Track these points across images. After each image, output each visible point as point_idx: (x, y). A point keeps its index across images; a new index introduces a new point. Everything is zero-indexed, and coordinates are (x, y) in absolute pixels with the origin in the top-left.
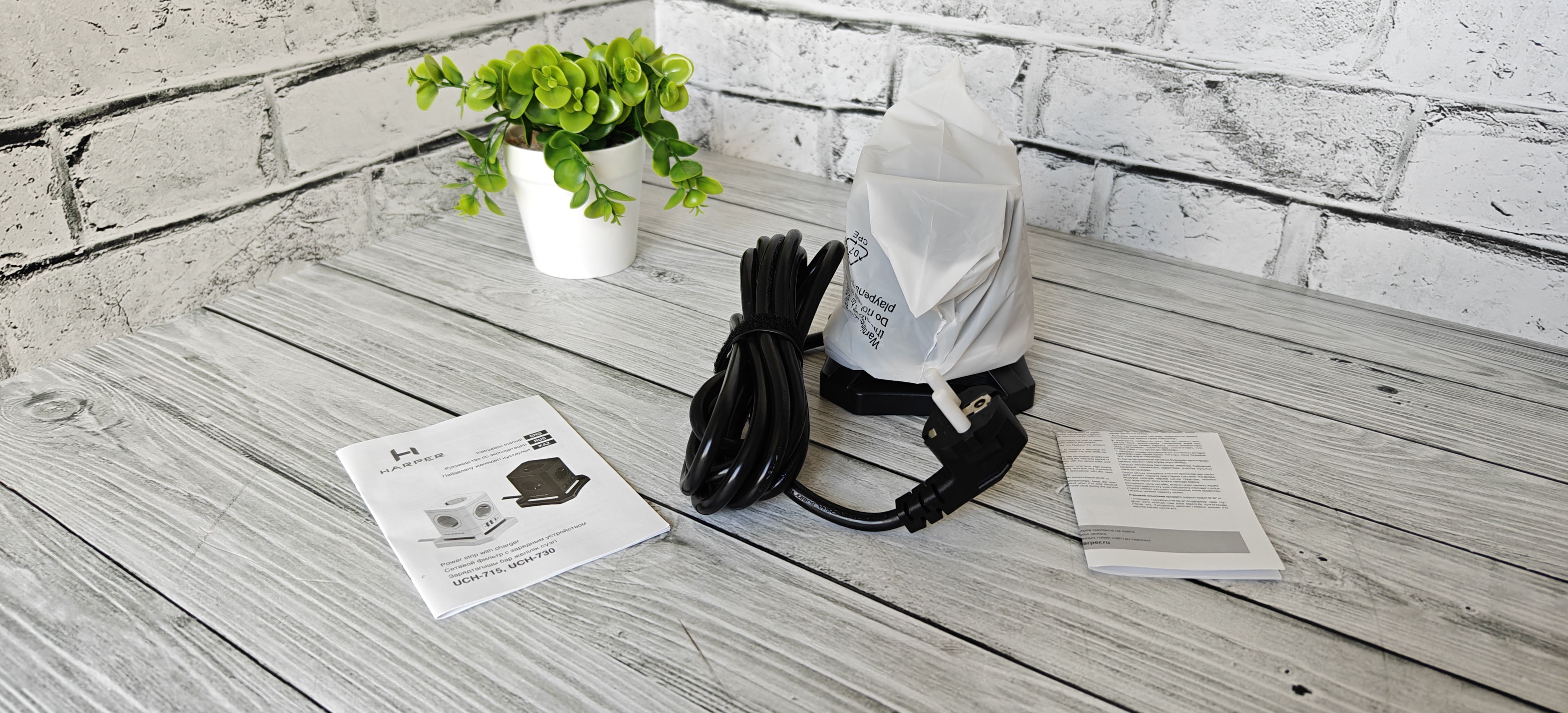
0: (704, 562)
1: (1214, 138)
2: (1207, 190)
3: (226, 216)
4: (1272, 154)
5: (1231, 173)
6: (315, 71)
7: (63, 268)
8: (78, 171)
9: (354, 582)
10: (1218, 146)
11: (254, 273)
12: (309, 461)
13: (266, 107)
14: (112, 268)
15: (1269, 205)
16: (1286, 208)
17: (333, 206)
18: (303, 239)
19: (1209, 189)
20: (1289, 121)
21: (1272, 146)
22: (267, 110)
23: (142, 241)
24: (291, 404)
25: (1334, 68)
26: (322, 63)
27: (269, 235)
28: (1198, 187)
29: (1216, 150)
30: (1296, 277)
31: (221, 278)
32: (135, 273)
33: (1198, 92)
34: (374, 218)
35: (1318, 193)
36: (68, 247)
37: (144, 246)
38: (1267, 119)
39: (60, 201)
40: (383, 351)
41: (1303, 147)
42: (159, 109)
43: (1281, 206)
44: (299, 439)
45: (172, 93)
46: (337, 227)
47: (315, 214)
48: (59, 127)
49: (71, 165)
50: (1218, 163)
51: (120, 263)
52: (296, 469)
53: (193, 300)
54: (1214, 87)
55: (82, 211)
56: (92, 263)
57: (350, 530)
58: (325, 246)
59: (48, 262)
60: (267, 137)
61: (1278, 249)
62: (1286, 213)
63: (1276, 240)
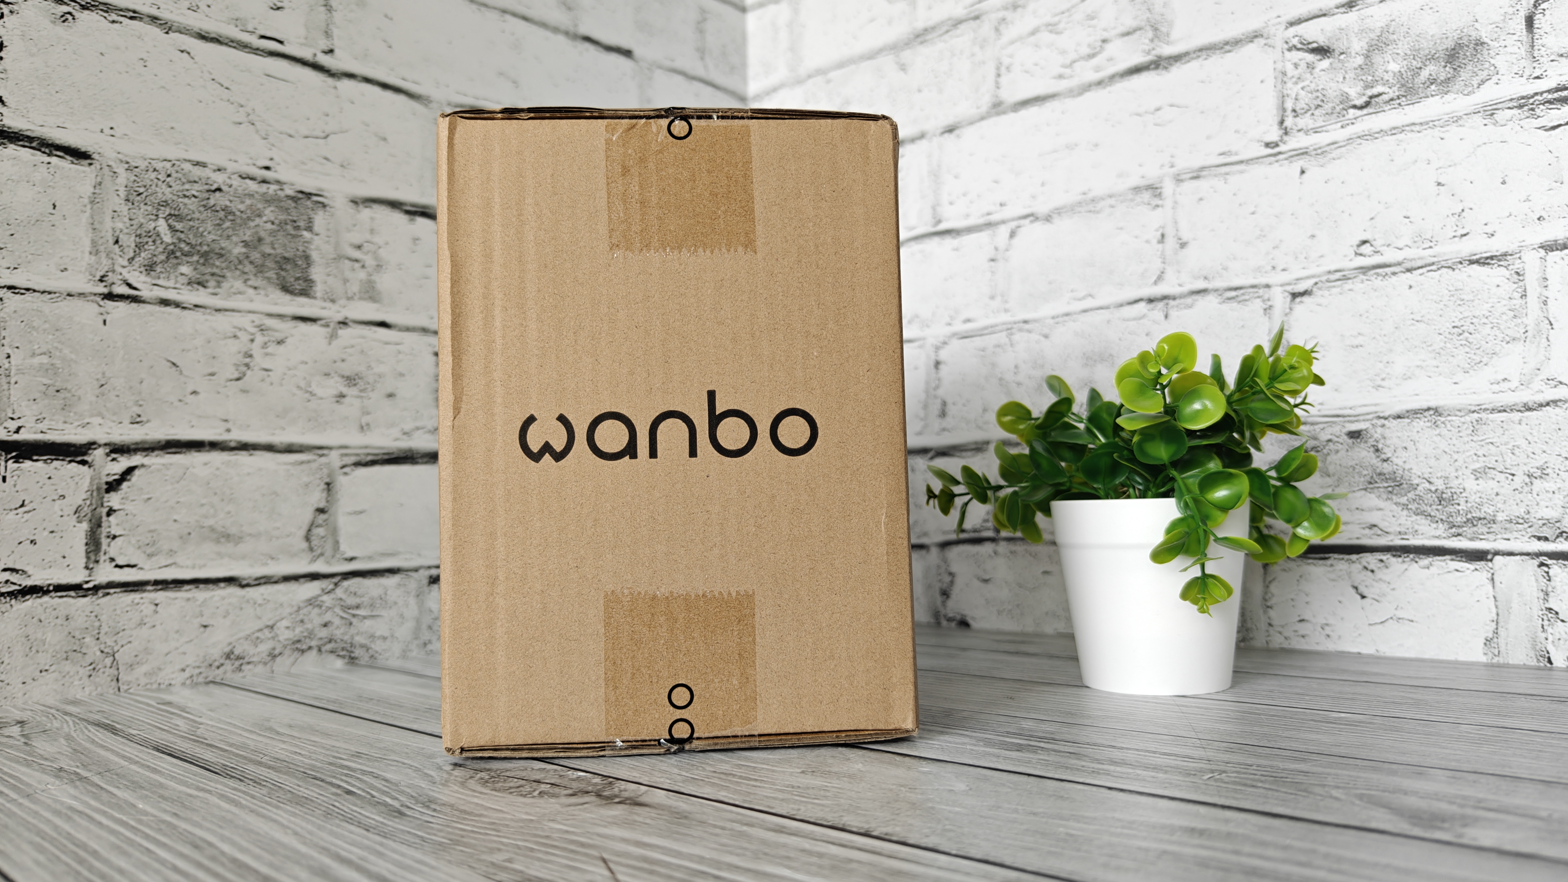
0: (663, 816)
1: (1373, 496)
2: (1381, 561)
3: (259, 584)
4: (1451, 501)
5: (1406, 533)
6: (386, 457)
7: (65, 599)
8: (114, 500)
9: (186, 819)
10: (1381, 504)
11: (275, 656)
13: (327, 480)
14: (118, 612)
15: (1467, 565)
16: (1490, 564)
17: (379, 601)
18: (339, 631)
19: (1384, 558)
20: (1461, 458)
21: (1448, 491)
22: (328, 484)
23: (161, 590)
25: (1496, 388)
26: (395, 450)
27: (301, 617)
28: (1370, 559)
29: (1380, 509)
30: (1532, 654)
31: (237, 652)
32: (142, 624)
33: (1340, 446)
34: (424, 627)
35: (1526, 539)
36: (77, 576)
37: (161, 596)
38: (1432, 462)
39: (85, 526)
41: (1487, 486)
42: (216, 457)
43: (1483, 563)
44: (225, 741)
45: (233, 444)
46: (380, 627)
47: (358, 607)
48: (108, 451)
49: (108, 491)
50: (1387, 524)
51: (128, 609)
53: (200, 670)
54: (1358, 437)
55: (104, 541)
56: (99, 601)
58: (362, 646)
59: (51, 588)
60: (321, 511)
61: (1495, 619)
62: (1492, 571)
63: (1489, 609)
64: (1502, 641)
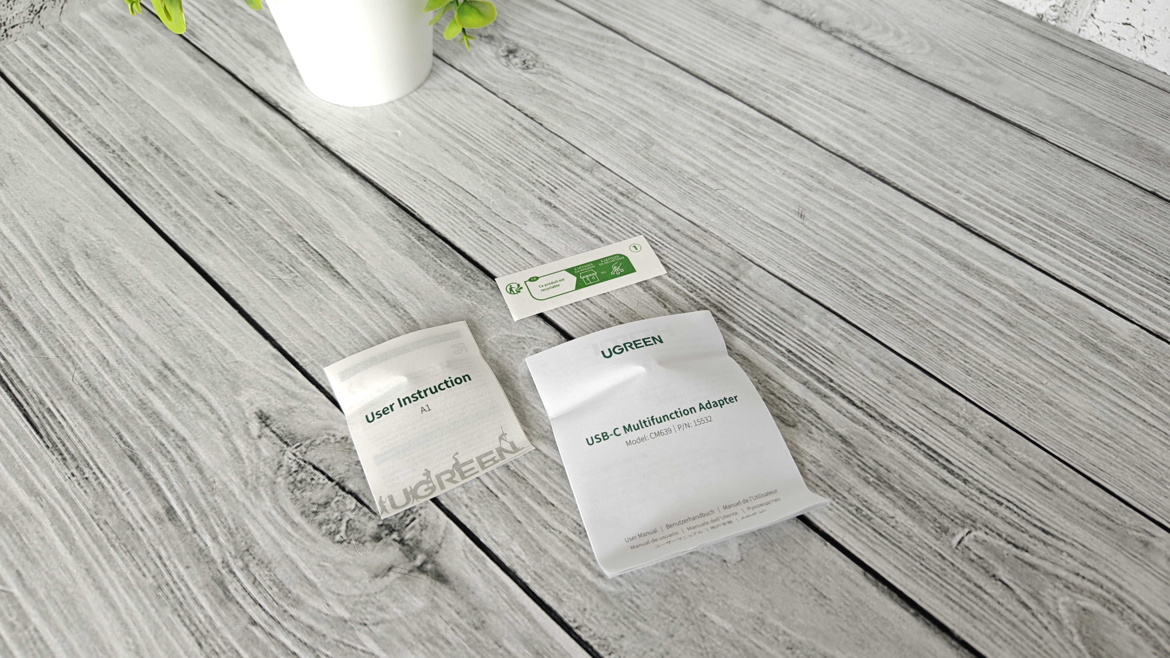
0: (463, 622)
9: (31, 593)
12: (31, 353)
24: (36, 243)
40: (161, 159)
44: (30, 310)
52: (14, 365)
57: (49, 492)
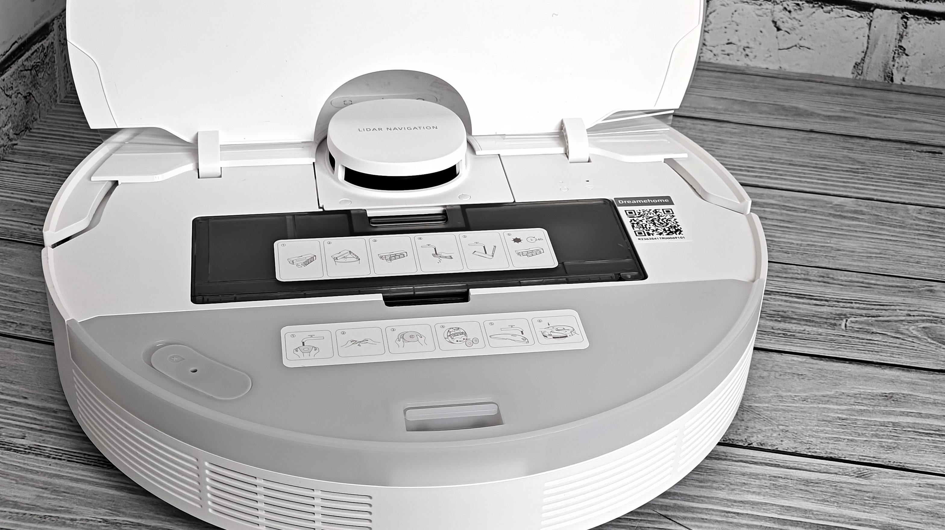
2: (798, 5)
15: (856, 13)
16: (871, 14)
19: (800, 3)
28: (790, 3)
30: (882, 74)
43: (867, 12)
61: (865, 51)
62: (871, 19)
63: (863, 44)
64: (865, 66)
